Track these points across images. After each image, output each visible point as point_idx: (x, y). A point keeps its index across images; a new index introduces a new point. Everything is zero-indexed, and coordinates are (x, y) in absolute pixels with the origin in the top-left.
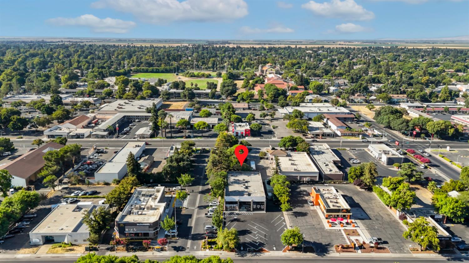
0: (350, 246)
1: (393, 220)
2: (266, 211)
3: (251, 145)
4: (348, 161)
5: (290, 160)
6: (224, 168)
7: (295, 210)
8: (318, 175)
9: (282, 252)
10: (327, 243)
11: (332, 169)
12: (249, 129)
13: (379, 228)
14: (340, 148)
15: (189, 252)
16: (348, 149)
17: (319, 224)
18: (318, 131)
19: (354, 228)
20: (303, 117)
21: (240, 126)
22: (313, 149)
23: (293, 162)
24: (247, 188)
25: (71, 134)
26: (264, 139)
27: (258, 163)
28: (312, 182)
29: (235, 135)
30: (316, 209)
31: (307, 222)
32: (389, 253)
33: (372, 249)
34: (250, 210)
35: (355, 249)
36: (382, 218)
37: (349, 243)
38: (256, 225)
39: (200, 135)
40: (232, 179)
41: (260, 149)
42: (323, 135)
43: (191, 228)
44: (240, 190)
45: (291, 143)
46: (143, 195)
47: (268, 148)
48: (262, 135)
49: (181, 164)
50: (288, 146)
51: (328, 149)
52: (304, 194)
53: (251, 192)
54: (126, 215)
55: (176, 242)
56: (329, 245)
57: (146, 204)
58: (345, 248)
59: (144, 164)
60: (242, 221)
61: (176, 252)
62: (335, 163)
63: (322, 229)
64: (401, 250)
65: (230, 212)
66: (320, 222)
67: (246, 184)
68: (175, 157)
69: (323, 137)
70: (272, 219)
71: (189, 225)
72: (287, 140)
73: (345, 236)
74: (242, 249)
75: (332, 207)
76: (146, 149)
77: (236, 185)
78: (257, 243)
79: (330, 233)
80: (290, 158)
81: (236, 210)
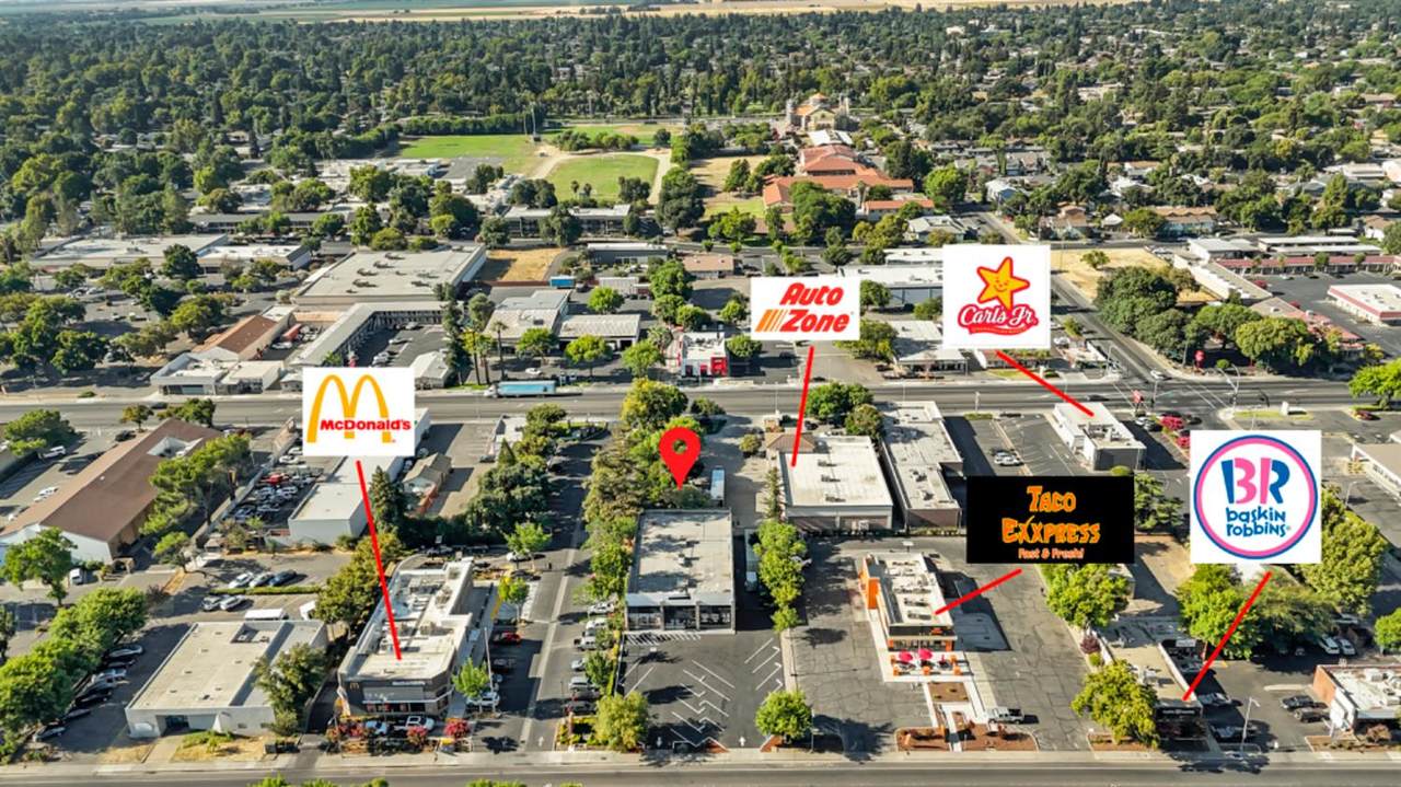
0: (937, 733)
1: (1068, 650)
2: (737, 629)
3: (721, 412)
4: (989, 458)
5: (821, 464)
6: (632, 504)
7: (814, 623)
8: (889, 513)
9: (758, 750)
10: (879, 725)
11: (932, 490)
12: (723, 354)
13: (1025, 676)
14: (973, 412)
15: (523, 755)
16: (996, 414)
17: (868, 668)
18: (919, 357)
19: (959, 679)
20: (887, 303)
21: (700, 342)
22: (896, 421)
23: (826, 472)
24: (688, 562)
25: (226, 381)
26: (764, 386)
27: (739, 470)
28: (875, 533)
29: (684, 373)
30: (868, 619)
31: (837, 661)
32: (1033, 749)
33: (991, 739)
34: (694, 628)
35: (947, 741)
36: (1041, 641)
37: (935, 725)
38: (703, 672)
39: (586, 373)
40: (653, 533)
41: (749, 422)
42: (934, 368)
43: (536, 681)
44: (671, 571)
45: (832, 405)
46: (414, 590)
47: (770, 416)
48: (762, 369)
49: (517, 492)
50: (826, 413)
51: (935, 421)
52: (846, 573)
53: (697, 578)
54: (367, 655)
55: (497, 725)
56: (883, 729)
57: (421, 617)
58: (923, 739)
59: (423, 481)
60: (672, 661)
61: (492, 753)
62: (946, 470)
63: (875, 680)
64: (1065, 741)
65: (641, 632)
66: (872, 660)
67: (688, 552)
68: (499, 475)
69: (935, 373)
70: (748, 654)
71: (530, 676)
72: (823, 397)
73: (929, 702)
74: (659, 743)
75: (907, 622)
76: (433, 427)
77: (662, 555)
78: (700, 725)
79: (892, 692)
80: (823, 457)
81: (658, 627)
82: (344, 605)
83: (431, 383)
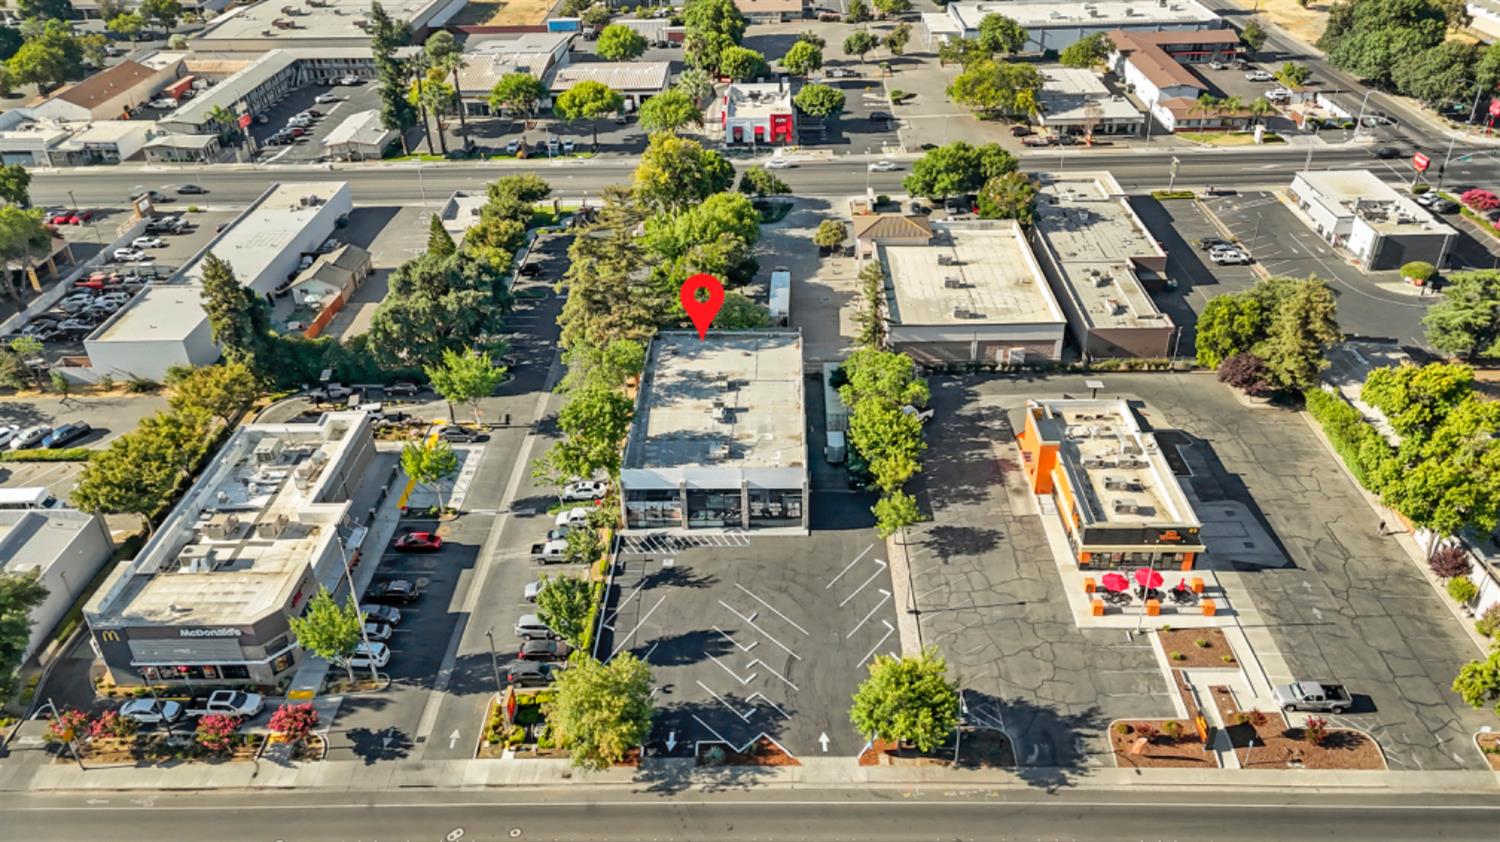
0: (1188, 731)
1: (1398, 566)
2: (811, 527)
3: (786, 190)
4: (1200, 255)
5: (943, 261)
6: (639, 321)
7: (942, 518)
8: (1059, 336)
9: (854, 760)
10: (1077, 711)
11: (1125, 300)
12: (789, 110)
13: (1332, 618)
14: (1167, 189)
15: (418, 767)
16: (1199, 191)
17: (1045, 600)
18: (1078, 114)
19: (1212, 622)
20: (1021, 47)
21: (754, 96)
22: (1053, 200)
23: (953, 272)
24: (730, 416)
25: (66, 146)
26: (849, 157)
27: (812, 274)
28: (1034, 368)
29: (730, 140)
30: (1037, 510)
31: (990, 587)
32: (1376, 766)
33: (1296, 745)
34: (738, 525)
35: (1209, 748)
36: (1347, 555)
37: (1182, 714)
38: (755, 605)
39: (589, 140)
40: (672, 368)
41: (827, 205)
42: (1098, 131)
43: (460, 618)
44: (701, 430)
45: (955, 177)
46: (263, 458)
47: (860, 198)
48: (845, 135)
49: (450, 301)
50: (945, 190)
51: (1114, 198)
52: (990, 433)
53: (746, 442)
54: (151, 577)
55: (379, 705)
56: (1085, 719)
57: (269, 504)
58: (1167, 743)
59: (321, 286)
60: (699, 584)
61: (361, 761)
62: (1141, 268)
63: (1060, 623)
64: (1433, 748)
65: (649, 532)
66: (1051, 591)
67: (729, 399)
68: (419, 270)
69: (1099, 139)
70: (832, 570)
71: (452, 609)
72: (942, 164)
73: (1165, 668)
74: (671, 744)
75: (1115, 520)
76: (356, 211)
77: (687, 403)
78: (746, 706)
79: (1093, 645)
80: (946, 251)
81: (679, 524)
82: (125, 485)
83: (362, 151)
